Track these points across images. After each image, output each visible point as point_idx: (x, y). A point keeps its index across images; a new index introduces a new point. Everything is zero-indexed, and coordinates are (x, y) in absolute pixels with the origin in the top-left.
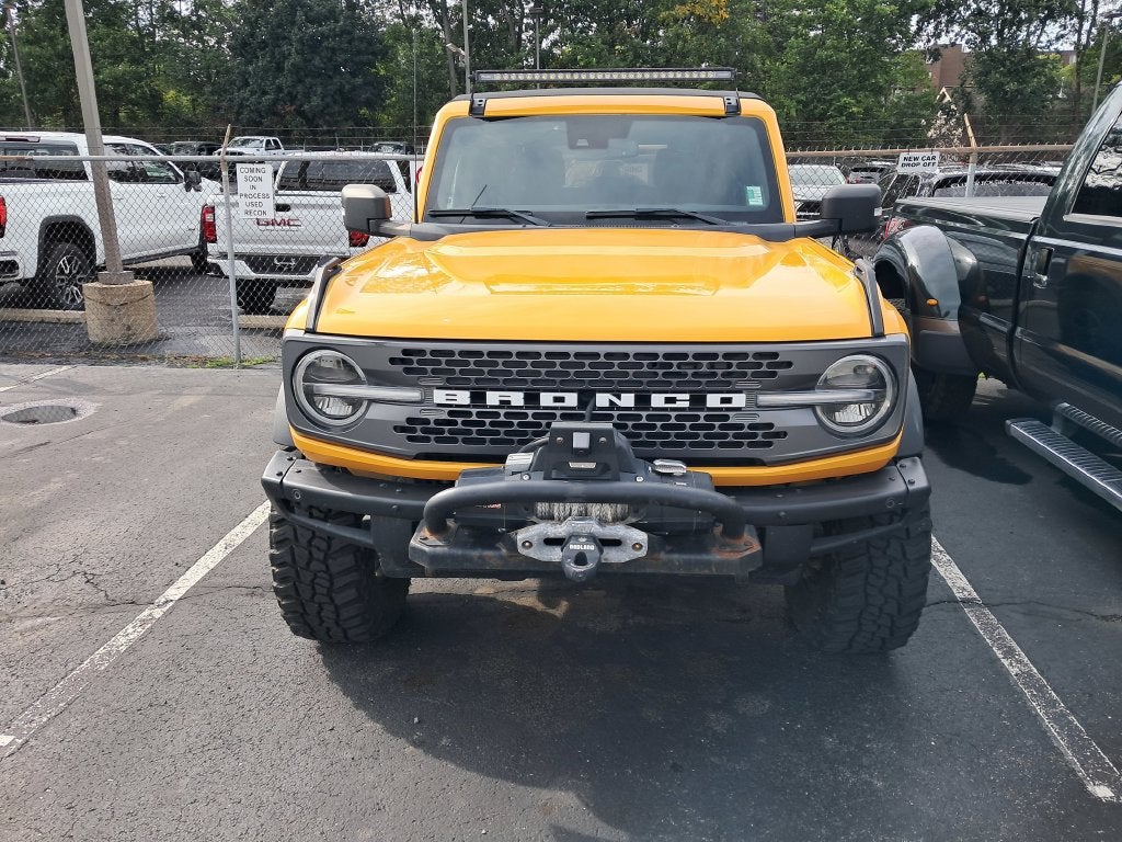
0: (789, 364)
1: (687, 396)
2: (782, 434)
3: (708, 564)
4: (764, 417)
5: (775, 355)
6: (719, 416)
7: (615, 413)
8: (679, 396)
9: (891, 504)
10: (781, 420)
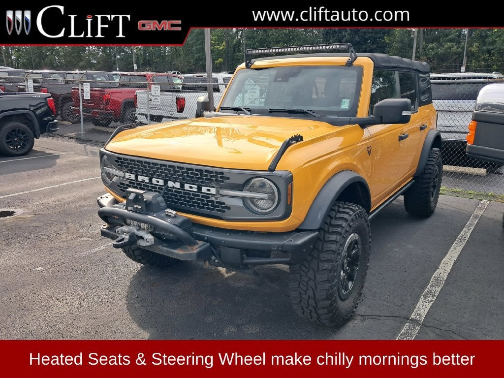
0: (228, 178)
1: (196, 186)
2: (229, 208)
3: (173, 253)
4: (223, 199)
5: (222, 173)
6: (207, 196)
7: (174, 190)
8: (193, 186)
9: (274, 247)
10: (228, 202)
